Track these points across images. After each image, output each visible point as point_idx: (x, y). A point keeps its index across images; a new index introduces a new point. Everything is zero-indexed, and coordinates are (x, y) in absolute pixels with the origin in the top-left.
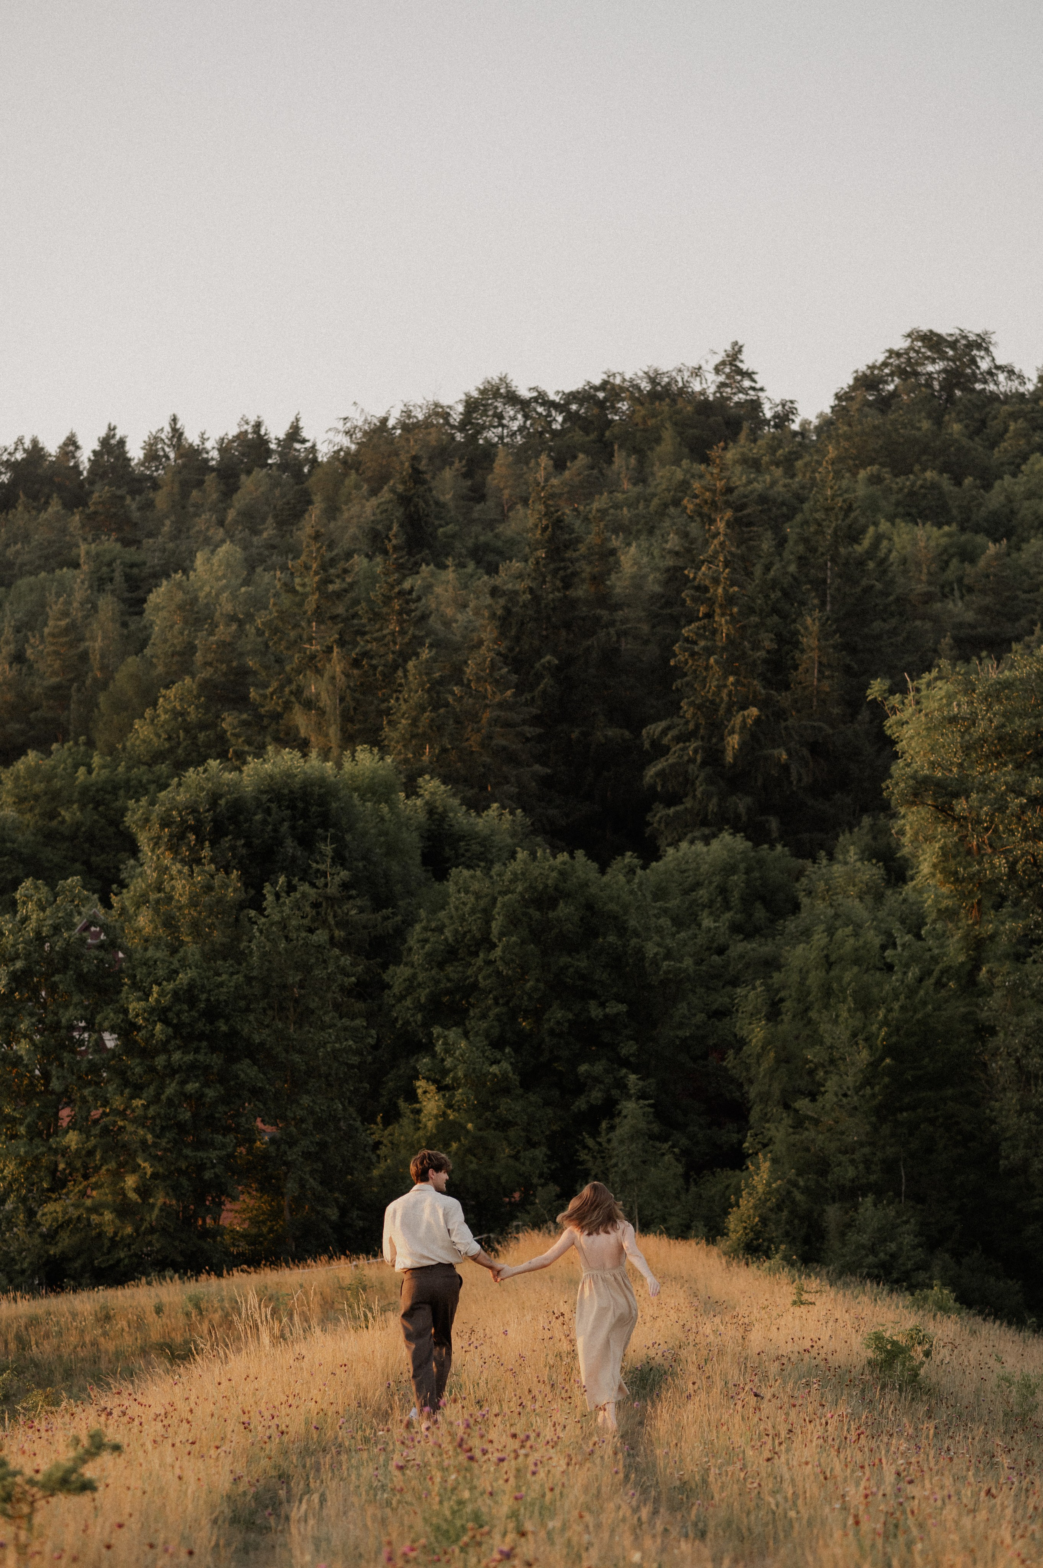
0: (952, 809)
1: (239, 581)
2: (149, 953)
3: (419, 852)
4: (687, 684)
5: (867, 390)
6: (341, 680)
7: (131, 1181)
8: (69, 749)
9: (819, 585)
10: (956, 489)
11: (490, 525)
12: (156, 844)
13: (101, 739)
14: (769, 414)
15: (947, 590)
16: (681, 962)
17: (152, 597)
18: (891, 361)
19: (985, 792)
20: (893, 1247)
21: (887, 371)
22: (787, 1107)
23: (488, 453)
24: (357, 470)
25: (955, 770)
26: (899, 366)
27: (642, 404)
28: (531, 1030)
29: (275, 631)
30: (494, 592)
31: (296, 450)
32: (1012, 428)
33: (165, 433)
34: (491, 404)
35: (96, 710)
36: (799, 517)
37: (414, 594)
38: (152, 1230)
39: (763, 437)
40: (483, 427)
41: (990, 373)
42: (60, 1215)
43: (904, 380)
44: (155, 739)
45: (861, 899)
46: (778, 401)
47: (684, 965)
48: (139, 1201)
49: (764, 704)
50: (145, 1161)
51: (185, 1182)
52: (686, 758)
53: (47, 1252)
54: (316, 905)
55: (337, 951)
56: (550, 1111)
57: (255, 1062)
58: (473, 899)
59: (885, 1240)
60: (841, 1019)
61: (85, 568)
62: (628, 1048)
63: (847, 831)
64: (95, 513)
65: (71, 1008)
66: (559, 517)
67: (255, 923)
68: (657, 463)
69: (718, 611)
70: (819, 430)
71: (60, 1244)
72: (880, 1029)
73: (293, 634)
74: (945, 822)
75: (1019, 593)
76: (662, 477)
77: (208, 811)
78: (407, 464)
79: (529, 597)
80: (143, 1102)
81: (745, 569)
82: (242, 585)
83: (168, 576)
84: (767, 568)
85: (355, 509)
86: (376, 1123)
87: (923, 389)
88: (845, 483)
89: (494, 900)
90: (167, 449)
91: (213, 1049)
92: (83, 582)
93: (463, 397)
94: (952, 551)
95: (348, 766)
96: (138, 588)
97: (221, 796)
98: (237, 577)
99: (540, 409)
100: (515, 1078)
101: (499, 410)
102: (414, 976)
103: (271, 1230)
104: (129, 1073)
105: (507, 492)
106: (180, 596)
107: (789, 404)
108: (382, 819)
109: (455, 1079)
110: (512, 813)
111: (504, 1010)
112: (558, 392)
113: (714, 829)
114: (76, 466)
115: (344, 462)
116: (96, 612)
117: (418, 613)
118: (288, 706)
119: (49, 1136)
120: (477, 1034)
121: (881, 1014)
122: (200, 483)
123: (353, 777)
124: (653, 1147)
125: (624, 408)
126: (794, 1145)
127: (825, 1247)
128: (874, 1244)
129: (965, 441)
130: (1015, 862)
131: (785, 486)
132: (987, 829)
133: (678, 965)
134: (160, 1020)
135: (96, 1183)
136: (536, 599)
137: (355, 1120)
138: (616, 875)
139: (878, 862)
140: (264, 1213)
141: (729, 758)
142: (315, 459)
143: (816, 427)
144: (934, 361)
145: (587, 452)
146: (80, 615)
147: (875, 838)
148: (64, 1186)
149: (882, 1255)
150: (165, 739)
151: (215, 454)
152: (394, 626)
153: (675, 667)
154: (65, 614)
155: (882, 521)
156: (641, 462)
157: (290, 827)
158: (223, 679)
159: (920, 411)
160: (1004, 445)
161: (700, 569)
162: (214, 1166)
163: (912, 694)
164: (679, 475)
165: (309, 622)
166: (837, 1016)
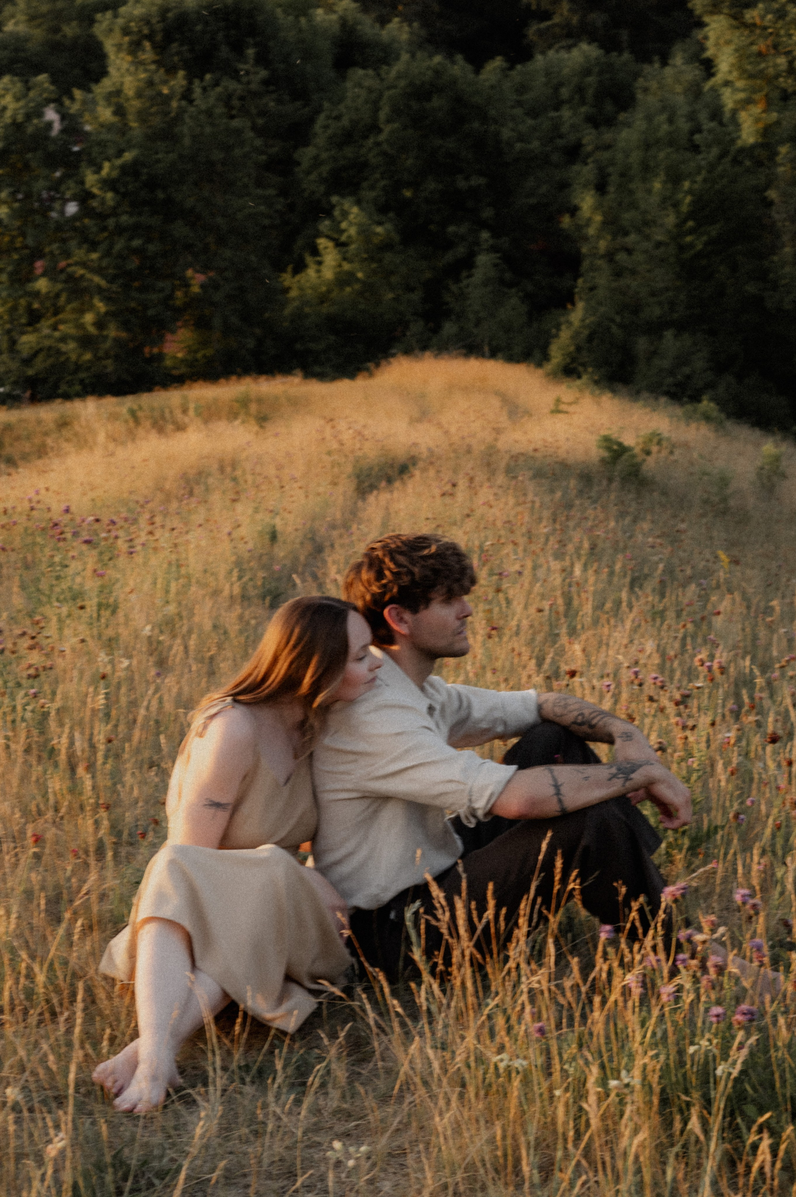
0: (744, 18)
2: (103, 136)
3: (331, 56)
7: (89, 318)
12: (118, 49)
16: (530, 144)
20: (687, 370)
22: (610, 261)
28: (410, 199)
38: (107, 356)
42: (35, 344)
45: (685, 95)
48: (97, 333)
50: (100, 302)
51: (133, 319)
53: (25, 373)
56: (424, 263)
57: (187, 223)
58: (365, 93)
59: (682, 365)
60: (654, 190)
62: (487, 213)
67: (186, 111)
71: (36, 367)
72: (685, 197)
74: (738, 29)
77: (159, 22)
80: (98, 255)
86: (287, 273)
91: (153, 213)
97: (169, 10)
100: (397, 238)
102: (319, 155)
103: (203, 357)
104: (87, 232)
108: (300, 30)
109: (349, 237)
110: (411, 26)
111: (389, 182)
113: (575, 40)
119: (26, 281)
120: (367, 202)
121: (687, 185)
124: (502, 291)
126: (614, 290)
128: (673, 368)
130: (793, 59)
132: (771, 34)
133: (528, 146)
134: (110, 189)
135: (63, 319)
138: (488, 74)
139: (696, 65)
140: (197, 343)
148: (38, 321)
149: (679, 376)
157: (225, 36)
162: (155, 306)
166: (652, 187)
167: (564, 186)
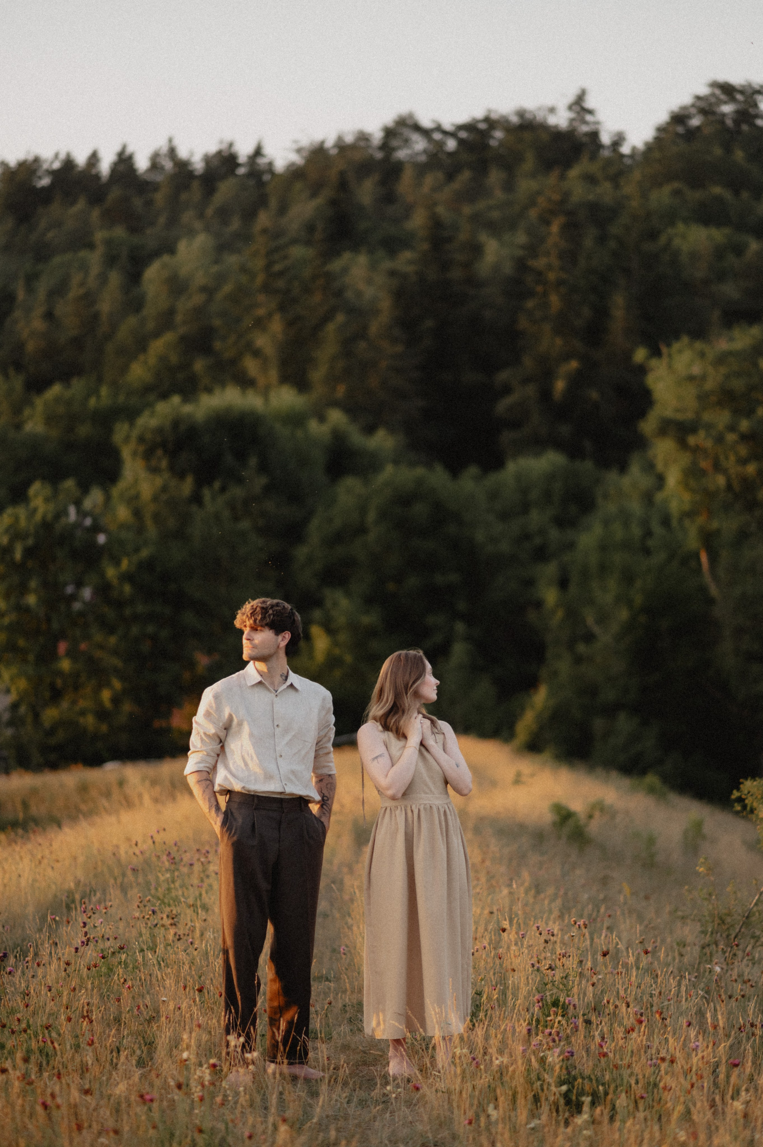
0: (687, 442)
1: (211, 262)
2: (122, 535)
3: (324, 463)
5: (678, 125)
6: (280, 337)
7: (106, 695)
8: (85, 383)
9: (626, 272)
10: (735, 200)
11: (397, 221)
12: (134, 456)
13: (107, 376)
14: (606, 142)
17: (147, 272)
18: (697, 103)
19: (708, 430)
21: (693, 111)
22: (571, 650)
23: (398, 169)
24: (303, 180)
25: (692, 414)
26: (701, 108)
27: (512, 134)
30: (392, 273)
31: (259, 163)
33: (164, 150)
34: (403, 132)
35: (104, 356)
38: (121, 729)
40: (396, 149)
42: (57, 716)
43: (706, 118)
44: (147, 377)
46: (612, 132)
47: (502, 548)
48: (113, 708)
49: (582, 358)
50: (116, 680)
51: (144, 695)
52: (526, 397)
53: (48, 741)
58: (355, 499)
59: (634, 743)
61: (100, 249)
64: (110, 208)
67: (198, 515)
68: (521, 177)
69: (550, 290)
70: (644, 154)
71: (58, 737)
73: (246, 302)
74: (682, 450)
76: (523, 187)
77: (171, 433)
78: (336, 177)
79: (417, 277)
82: (213, 265)
83: (159, 257)
84: (589, 259)
85: (299, 208)
90: (165, 161)
91: (165, 603)
92: (98, 261)
93: (382, 127)
94: (728, 247)
96: (139, 265)
97: (181, 422)
98: (209, 259)
99: (438, 136)
100: (381, 625)
101: (407, 136)
102: (313, 553)
104: (106, 618)
105: (409, 197)
106: (166, 273)
107: (621, 134)
108: (297, 441)
109: (338, 625)
110: (395, 436)
111: (375, 578)
112: (450, 124)
113: (543, 448)
114: (99, 173)
115: (294, 174)
116: (107, 283)
117: (338, 288)
118: (241, 354)
119: (50, 661)
120: (355, 595)
122: (188, 188)
123: (276, 408)
125: (499, 136)
128: (626, 745)
129: (745, 165)
131: (611, 196)
133: (498, 548)
134: (128, 582)
135: (82, 695)
136: (421, 279)
138: (465, 481)
141: (557, 397)
142: (272, 171)
143: (642, 152)
144: (727, 104)
145: (470, 168)
146: (94, 285)
148: (61, 696)
150: (154, 377)
151: (200, 166)
152: (318, 298)
153: (520, 330)
154: (82, 284)
155: (680, 223)
156: (509, 176)
158: (196, 334)
159: (715, 141)
161: (536, 260)
163: (665, 358)
164: (535, 186)
167: (530, 583)
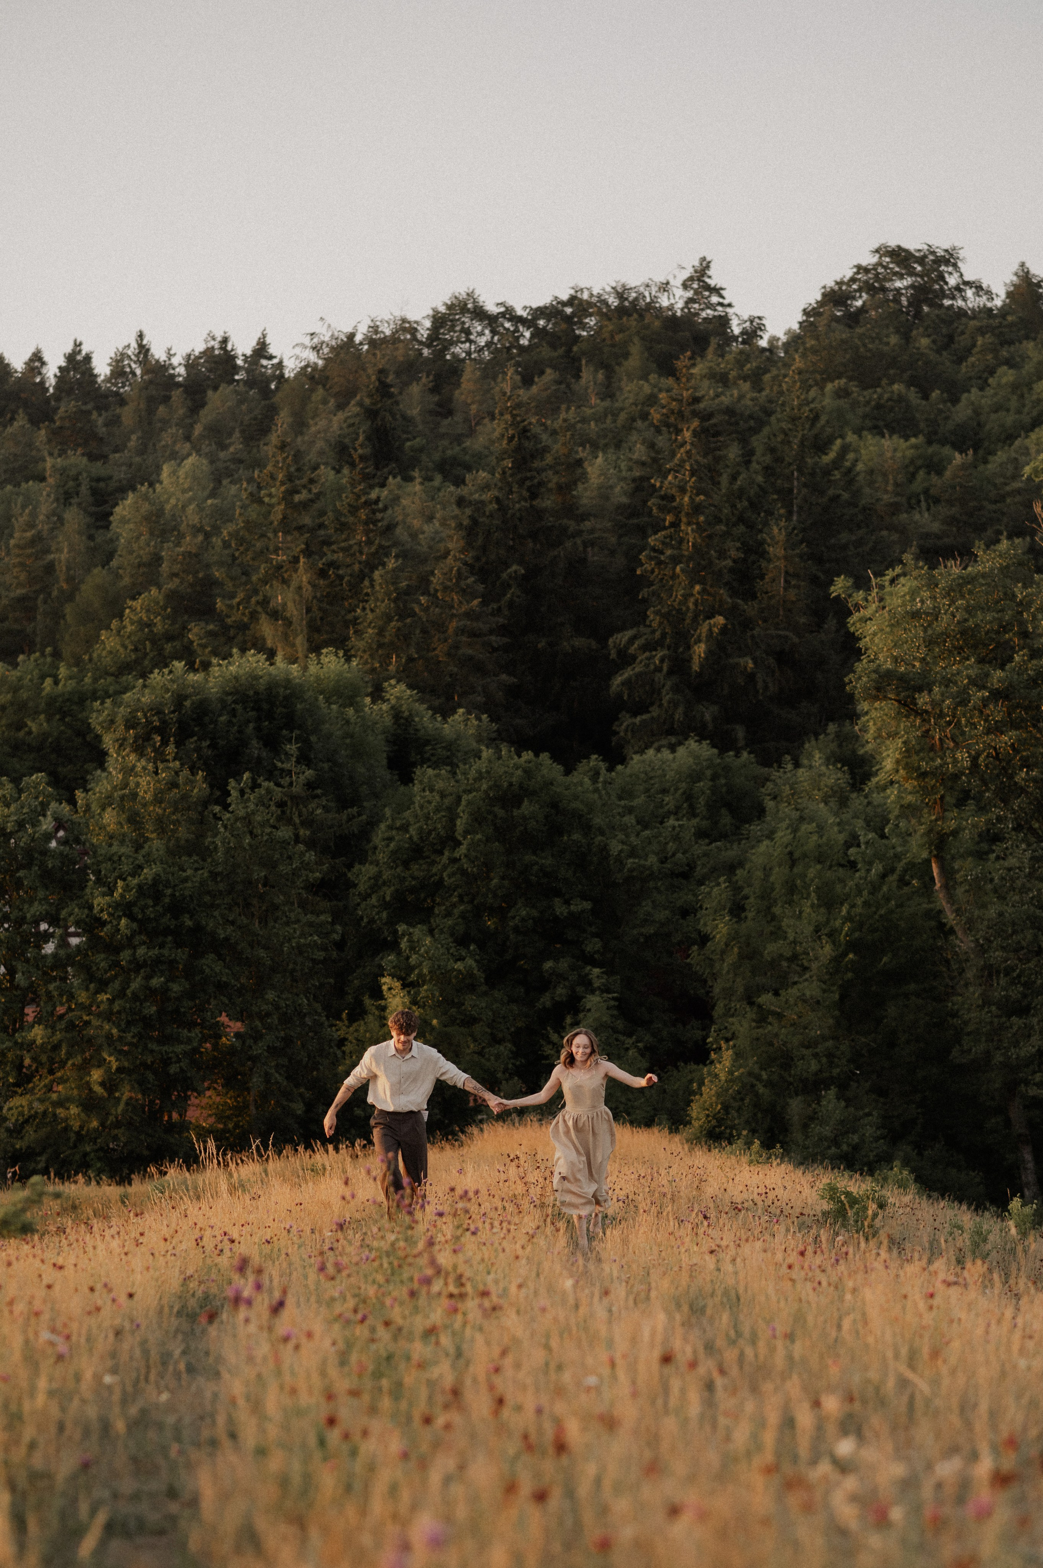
0: (916, 704)
1: (206, 493)
2: (114, 848)
3: (385, 755)
4: (654, 593)
5: (835, 305)
6: (307, 591)
7: (96, 1075)
8: (36, 661)
9: (786, 495)
10: (924, 402)
11: (458, 439)
12: (121, 745)
13: (66, 651)
14: (737, 331)
15: (913, 501)
16: (646, 860)
17: (118, 510)
18: (860, 276)
19: (947, 686)
20: (855, 1138)
21: (855, 287)
22: (751, 1003)
23: (455, 370)
24: (324, 386)
25: (917, 664)
26: (866, 282)
27: (610, 319)
28: (496, 928)
29: (241, 541)
30: (461, 502)
31: (262, 366)
32: (979, 343)
33: (132, 349)
34: (459, 320)
35: (62, 622)
36: (766, 430)
37: (381, 505)
38: (117, 1124)
39: (730, 352)
40: (452, 343)
41: (958, 288)
42: (26, 1109)
43: (873, 296)
44: (122, 650)
45: (826, 804)
46: (746, 317)
47: (648, 863)
48: (105, 1094)
49: (731, 613)
50: (110, 1055)
51: (150, 1076)
52: (652, 667)
53: (13, 1146)
54: (281, 805)
55: (301, 847)
56: (514, 1007)
57: (220, 957)
58: (438, 798)
59: (847, 1133)
60: (804, 915)
61: (51, 481)
62: (593, 945)
63: (813, 738)
64: (61, 428)
65: (36, 903)
66: (524, 427)
67: (220, 819)
68: (625, 378)
69: (684, 519)
70: (786, 345)
71: (26, 1138)
72: (843, 923)
73: (259, 545)
74: (907, 717)
75: (985, 503)
76: (630, 392)
77: (173, 712)
78: (373, 378)
79: (496, 507)
80: (108, 996)
81: (712, 478)
82: (209, 497)
83: (134, 489)
84: (734, 478)
85: (322, 423)
86: (341, 1019)
87: (891, 304)
88: (813, 393)
89: (459, 799)
90: (134, 366)
91: (178, 945)
92: (48, 495)
93: (431, 312)
94: (919, 462)
95: (313, 669)
96: (106, 502)
97: (186, 697)
98: (204, 489)
99: (507, 325)
101: (467, 325)
102: (379, 874)
103: (237, 1126)
104: (94, 968)
105: (474, 407)
106: (146, 507)
107: (757, 320)
108: (348, 722)
109: (420, 975)
110: (478, 719)
111: (469, 907)
112: (525, 308)
113: (681, 738)
114: (42, 382)
115: (312, 378)
116: (63, 524)
117: (385, 523)
118: (254, 616)
119: (15, 1031)
120: (442, 932)
121: (844, 911)
122: (166, 399)
123: (318, 678)
124: (617, 1040)
125: (592, 323)
126: (758, 1039)
127: (788, 1139)
128: (836, 1136)
129: (933, 356)
130: (978, 754)
131: (752, 400)
132: (949, 723)
133: (642, 862)
134: (125, 915)
135: (61, 1078)
136: (502, 507)
137: (320, 1015)
138: (581, 778)
139: (843, 766)
140: (230, 1108)
141: (696, 667)
142: (282, 375)
143: (784, 344)
144: (901, 277)
145: (554, 368)
146: (46, 527)
147: (840, 746)
148: (29, 1081)
149: (845, 1147)
150: (132, 650)
151: (181, 370)
152: (362, 537)
153: (642, 575)
154: (31, 525)
155: (850, 433)
156: (608, 378)
157: (254, 728)
158: (189, 590)
159: (887, 326)
160: (972, 359)
161: (666, 478)
162: (179, 1061)
163: (876, 590)
164: (647, 389)
165: (275, 532)
166: (801, 912)
